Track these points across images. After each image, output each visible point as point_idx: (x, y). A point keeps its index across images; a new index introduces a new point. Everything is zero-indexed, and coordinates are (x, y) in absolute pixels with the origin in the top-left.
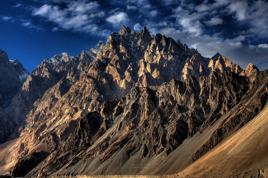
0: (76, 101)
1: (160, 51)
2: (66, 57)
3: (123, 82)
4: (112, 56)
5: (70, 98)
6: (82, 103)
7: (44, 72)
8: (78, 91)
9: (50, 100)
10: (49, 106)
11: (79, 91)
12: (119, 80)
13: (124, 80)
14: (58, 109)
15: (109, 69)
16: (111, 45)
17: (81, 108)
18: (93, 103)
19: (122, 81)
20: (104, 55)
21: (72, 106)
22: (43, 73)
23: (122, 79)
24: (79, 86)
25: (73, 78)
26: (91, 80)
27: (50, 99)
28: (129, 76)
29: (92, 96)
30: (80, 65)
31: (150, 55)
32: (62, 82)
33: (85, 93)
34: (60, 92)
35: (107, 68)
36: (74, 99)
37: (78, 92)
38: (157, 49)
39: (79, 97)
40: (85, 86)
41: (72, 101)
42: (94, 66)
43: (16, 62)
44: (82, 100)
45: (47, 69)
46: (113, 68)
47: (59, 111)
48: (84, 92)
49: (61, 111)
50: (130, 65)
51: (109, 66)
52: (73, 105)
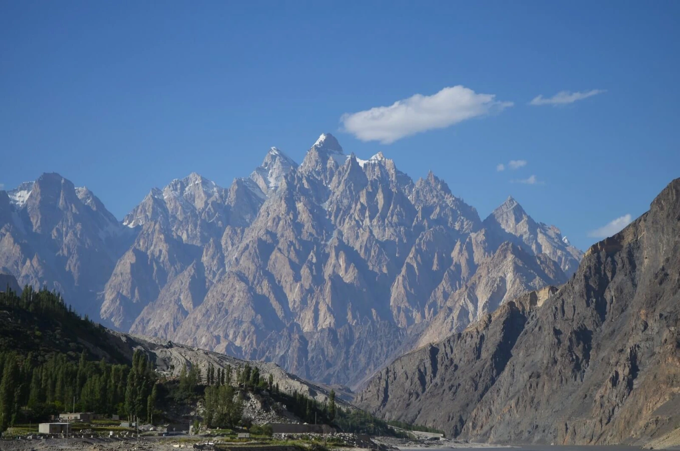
0: (218, 323)
1: (371, 218)
2: (197, 184)
3: (297, 287)
4: (283, 227)
5: (209, 317)
6: (227, 327)
7: (157, 242)
8: (220, 306)
9: (174, 310)
10: (172, 321)
11: (223, 305)
12: (292, 282)
13: (298, 285)
14: (189, 336)
15: (276, 257)
16: (283, 202)
17: (226, 336)
18: (245, 329)
19: (295, 284)
20: (269, 224)
21: (211, 333)
22: (155, 245)
23: (297, 282)
24: (224, 295)
25: (213, 261)
26: (243, 284)
27: (173, 308)
28: (308, 274)
29: (244, 315)
30: (227, 234)
31: (353, 227)
32: (193, 271)
33: (233, 310)
34: (190, 295)
35: (273, 257)
36: (215, 318)
37: (221, 308)
38: (367, 214)
39: (224, 316)
40: (233, 296)
41: (212, 322)
42: (250, 251)
43: (89, 198)
44: (228, 323)
45: (162, 236)
46: (283, 256)
47: (192, 340)
48: (231, 307)
49: (195, 339)
50: (314, 252)
51: (276, 253)
52: (214, 331)
